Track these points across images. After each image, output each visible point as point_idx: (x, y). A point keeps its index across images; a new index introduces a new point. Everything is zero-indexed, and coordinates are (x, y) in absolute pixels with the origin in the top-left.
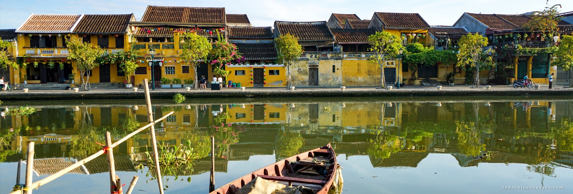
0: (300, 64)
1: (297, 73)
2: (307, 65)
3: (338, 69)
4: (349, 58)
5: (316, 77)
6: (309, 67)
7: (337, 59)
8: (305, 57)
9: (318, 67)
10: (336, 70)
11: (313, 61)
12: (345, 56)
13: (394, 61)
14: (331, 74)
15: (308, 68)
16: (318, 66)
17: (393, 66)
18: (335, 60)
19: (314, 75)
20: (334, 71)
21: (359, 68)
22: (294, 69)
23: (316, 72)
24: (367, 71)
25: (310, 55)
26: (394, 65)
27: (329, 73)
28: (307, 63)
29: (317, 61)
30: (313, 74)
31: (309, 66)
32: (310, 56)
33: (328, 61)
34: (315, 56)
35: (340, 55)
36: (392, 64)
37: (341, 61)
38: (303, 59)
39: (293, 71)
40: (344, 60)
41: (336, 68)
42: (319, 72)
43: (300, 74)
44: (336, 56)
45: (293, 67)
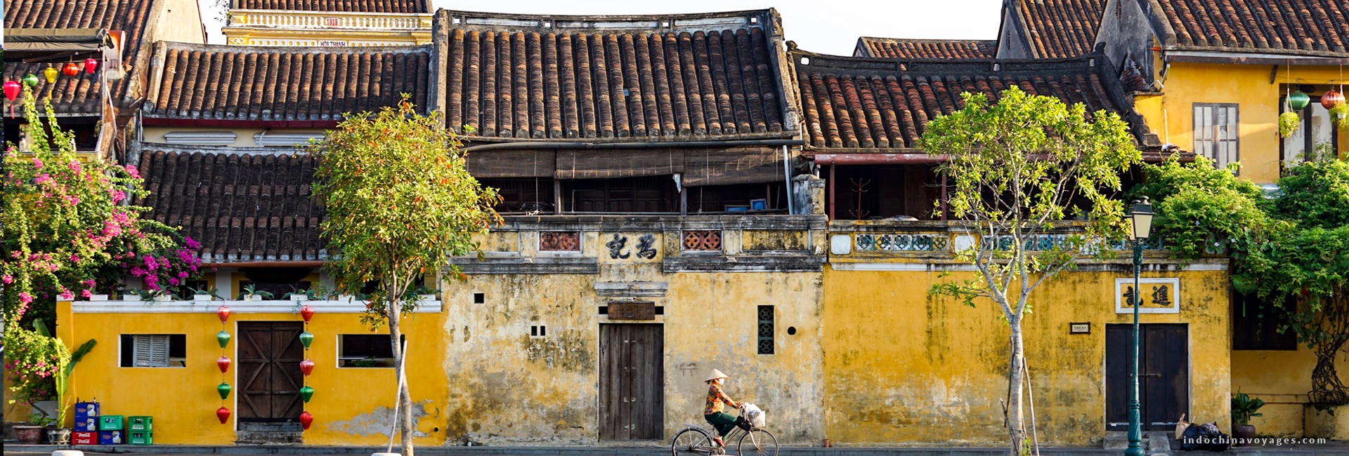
0: (538, 296)
1: (523, 355)
2: (591, 305)
3: (792, 331)
4: (869, 258)
5: (649, 380)
6: (604, 319)
7: (788, 266)
8: (576, 254)
9: (658, 319)
10: (781, 339)
11: (631, 277)
12: (841, 244)
13: (1173, 282)
14: (751, 362)
15: (591, 325)
16: (660, 310)
17: (1169, 314)
18: (771, 268)
19: (637, 368)
20: (766, 345)
21: (936, 322)
22: (502, 332)
23: (650, 353)
24: (990, 347)
25: (610, 237)
26: (1176, 309)
27: (732, 355)
28: (589, 288)
29: (653, 279)
30: (628, 360)
31: (603, 310)
32: (611, 245)
33: (730, 276)
34: (644, 246)
35: (806, 240)
36: (1161, 297)
37: (811, 277)
38: (557, 267)
39: (496, 342)
40: (833, 276)
41: (781, 325)
42: (666, 351)
43: (540, 361)
44: (780, 245)
45: (498, 318)
